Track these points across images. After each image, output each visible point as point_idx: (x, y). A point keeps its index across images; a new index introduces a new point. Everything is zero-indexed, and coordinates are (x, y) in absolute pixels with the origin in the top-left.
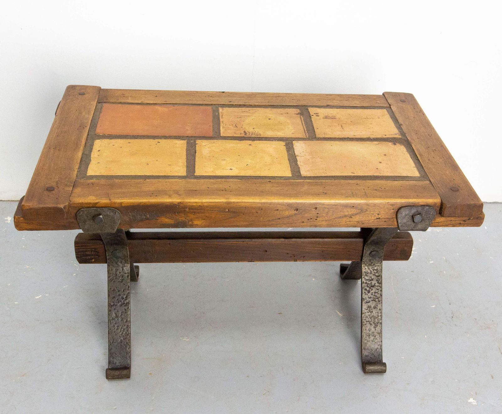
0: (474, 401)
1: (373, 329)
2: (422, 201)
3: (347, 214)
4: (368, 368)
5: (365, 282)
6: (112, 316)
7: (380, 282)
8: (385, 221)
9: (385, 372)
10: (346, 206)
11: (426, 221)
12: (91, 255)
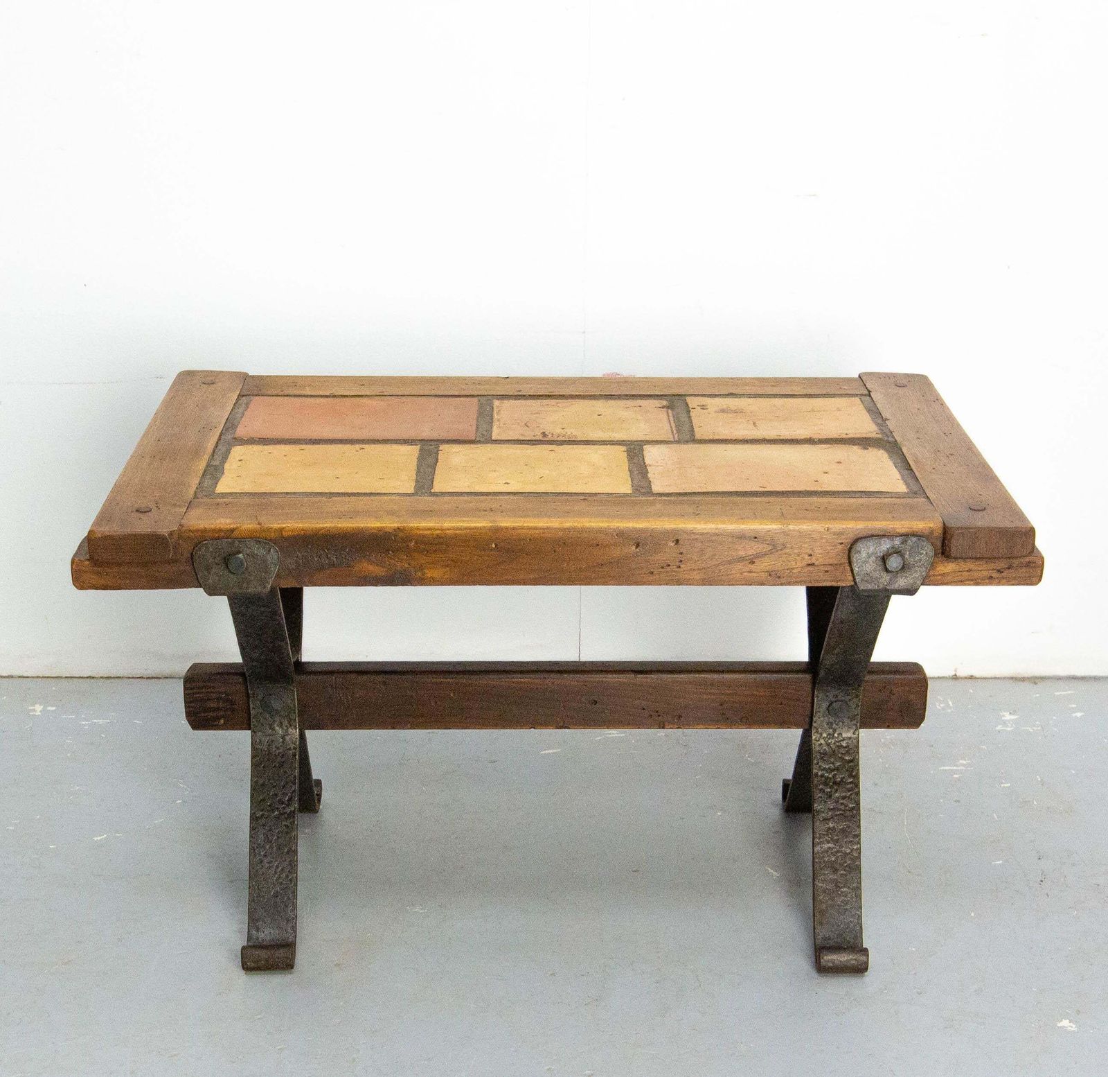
0: (1071, 1024)
2: (901, 526)
3: (742, 553)
4: (825, 958)
5: (819, 773)
6: (258, 841)
7: (853, 774)
8: (827, 571)
9: (866, 969)
10: (741, 537)
11: (913, 569)
12: (218, 709)
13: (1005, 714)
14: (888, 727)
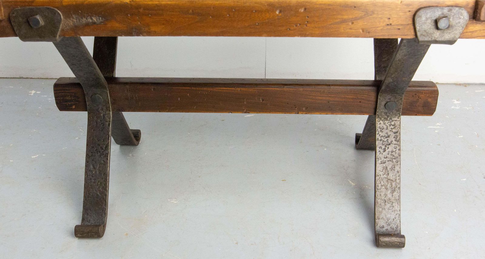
1: (389, 196)
3: (346, 17)
4: (382, 240)
5: (380, 138)
6: (89, 168)
7: (398, 139)
8: (399, 29)
9: (404, 246)
11: (455, 28)
12: (71, 101)
13: (454, 100)
14: (416, 115)
